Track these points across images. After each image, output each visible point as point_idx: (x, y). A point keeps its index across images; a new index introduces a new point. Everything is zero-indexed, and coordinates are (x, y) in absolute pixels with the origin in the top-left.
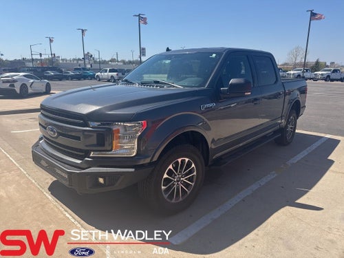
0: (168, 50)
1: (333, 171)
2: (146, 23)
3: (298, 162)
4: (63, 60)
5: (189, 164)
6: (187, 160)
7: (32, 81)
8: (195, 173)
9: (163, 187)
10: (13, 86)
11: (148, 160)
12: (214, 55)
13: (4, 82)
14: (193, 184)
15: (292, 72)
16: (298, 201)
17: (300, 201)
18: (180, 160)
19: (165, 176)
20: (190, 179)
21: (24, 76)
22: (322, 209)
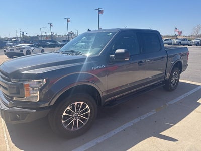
0: (89, 30)
1: (197, 111)
2: (102, 13)
3: (174, 103)
4: (58, 36)
5: (84, 106)
6: (82, 103)
7: (33, 48)
8: (89, 111)
9: (63, 121)
10: (22, 51)
11: (47, 105)
12: (110, 34)
13: (17, 49)
14: (88, 119)
15: (193, 41)
16: (162, 133)
17: (163, 133)
18: (76, 103)
19: (64, 114)
20: (86, 116)
21: (29, 46)
22: (177, 140)
